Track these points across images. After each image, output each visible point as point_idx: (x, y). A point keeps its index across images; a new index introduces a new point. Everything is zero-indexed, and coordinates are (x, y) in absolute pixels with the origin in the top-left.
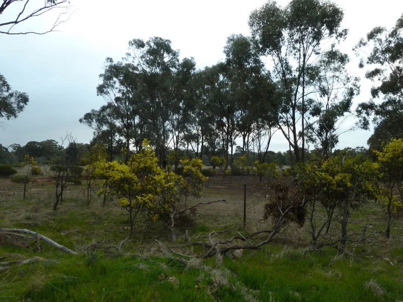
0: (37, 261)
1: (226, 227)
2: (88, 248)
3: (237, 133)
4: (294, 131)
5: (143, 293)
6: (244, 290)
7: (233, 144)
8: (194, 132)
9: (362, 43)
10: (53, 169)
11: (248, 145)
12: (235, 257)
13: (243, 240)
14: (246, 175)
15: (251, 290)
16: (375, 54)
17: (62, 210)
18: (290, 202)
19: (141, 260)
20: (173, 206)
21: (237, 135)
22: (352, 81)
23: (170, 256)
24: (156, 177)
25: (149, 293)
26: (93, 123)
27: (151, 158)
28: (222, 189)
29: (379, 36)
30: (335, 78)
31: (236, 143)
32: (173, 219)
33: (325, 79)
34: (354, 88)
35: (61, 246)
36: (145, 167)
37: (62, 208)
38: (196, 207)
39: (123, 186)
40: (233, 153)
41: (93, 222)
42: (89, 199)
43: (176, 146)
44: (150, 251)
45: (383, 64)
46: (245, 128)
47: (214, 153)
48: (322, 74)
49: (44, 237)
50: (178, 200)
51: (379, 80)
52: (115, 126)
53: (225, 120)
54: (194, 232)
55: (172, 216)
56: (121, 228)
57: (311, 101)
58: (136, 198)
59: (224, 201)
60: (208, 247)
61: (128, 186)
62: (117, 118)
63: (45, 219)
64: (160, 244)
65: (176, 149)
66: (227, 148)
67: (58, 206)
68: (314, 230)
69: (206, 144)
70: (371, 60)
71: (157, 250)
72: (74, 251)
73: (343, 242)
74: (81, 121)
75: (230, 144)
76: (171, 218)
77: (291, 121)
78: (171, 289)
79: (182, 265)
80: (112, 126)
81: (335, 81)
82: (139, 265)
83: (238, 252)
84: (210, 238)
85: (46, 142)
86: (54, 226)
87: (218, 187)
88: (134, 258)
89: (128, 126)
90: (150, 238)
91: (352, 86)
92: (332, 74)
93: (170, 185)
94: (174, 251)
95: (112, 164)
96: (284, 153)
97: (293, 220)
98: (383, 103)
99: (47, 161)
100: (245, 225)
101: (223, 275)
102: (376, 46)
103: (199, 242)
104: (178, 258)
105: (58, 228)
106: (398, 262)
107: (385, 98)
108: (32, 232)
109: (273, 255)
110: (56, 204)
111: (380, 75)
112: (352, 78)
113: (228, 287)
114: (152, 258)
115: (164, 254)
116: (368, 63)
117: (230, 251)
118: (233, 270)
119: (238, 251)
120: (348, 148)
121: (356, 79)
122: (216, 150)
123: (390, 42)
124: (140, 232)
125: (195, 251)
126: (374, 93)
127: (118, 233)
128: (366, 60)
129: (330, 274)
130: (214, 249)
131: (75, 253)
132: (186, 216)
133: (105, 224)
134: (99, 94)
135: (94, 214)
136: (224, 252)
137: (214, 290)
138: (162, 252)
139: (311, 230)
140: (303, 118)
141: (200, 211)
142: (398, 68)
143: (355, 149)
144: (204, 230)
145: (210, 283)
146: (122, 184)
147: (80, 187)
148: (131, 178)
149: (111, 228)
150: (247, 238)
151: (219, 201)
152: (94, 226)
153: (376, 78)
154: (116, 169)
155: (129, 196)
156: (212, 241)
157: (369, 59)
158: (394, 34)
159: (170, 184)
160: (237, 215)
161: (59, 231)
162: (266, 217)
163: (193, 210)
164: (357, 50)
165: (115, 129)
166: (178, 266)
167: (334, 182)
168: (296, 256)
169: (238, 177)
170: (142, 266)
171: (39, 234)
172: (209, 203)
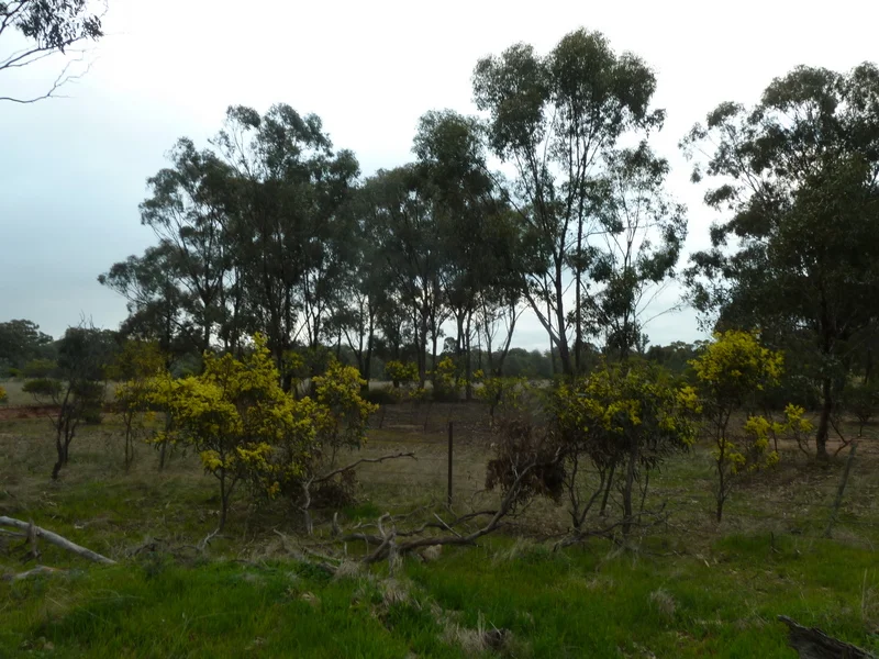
0: (44, 574)
1: (413, 507)
2: (138, 551)
3: (446, 311)
4: (559, 312)
5: (256, 619)
6: (436, 609)
7: (437, 334)
8: (354, 306)
9: (697, 134)
10: (30, 388)
11: (468, 336)
12: (426, 560)
13: (443, 528)
14: (463, 401)
15: (449, 612)
16: (723, 156)
17: (71, 478)
18: (533, 456)
19: (248, 568)
20: (307, 466)
21: (447, 316)
22: (672, 212)
23: (304, 559)
24: (276, 411)
25: (267, 618)
26: (129, 286)
27: (266, 370)
28: (411, 430)
29: (730, 120)
30: (642, 202)
31: (445, 332)
32: (307, 492)
33: (624, 204)
34: (675, 225)
35: (82, 549)
36: (253, 388)
37: (70, 474)
38: (355, 468)
39: (208, 427)
40: (438, 353)
41: (142, 504)
42: (130, 454)
43: (313, 337)
44: (264, 553)
45: (737, 177)
46: (462, 302)
47: (395, 353)
48: (616, 195)
49: (46, 532)
50: (319, 455)
51: (731, 207)
52: (177, 291)
53: (419, 282)
54: (350, 518)
55: (306, 486)
56: (200, 512)
57: (593, 251)
58: (236, 452)
59: (410, 455)
60: (375, 542)
61: (218, 427)
62: (183, 274)
63: (36, 498)
64: (284, 537)
65: (315, 344)
66: (425, 342)
67: (60, 472)
68: (576, 508)
69: (379, 333)
70: (717, 166)
71: (278, 551)
72: (108, 557)
73: (626, 527)
74: (102, 279)
75: (430, 334)
76: (303, 491)
77: (554, 290)
78: (306, 612)
79: (327, 574)
80: (170, 291)
81: (643, 208)
82: (245, 576)
83: (433, 551)
84: (380, 526)
85: (9, 324)
86: (57, 511)
87: (402, 426)
88: (232, 565)
89: (209, 294)
90: (262, 530)
91: (672, 223)
92: (636, 195)
93: (303, 425)
94: (310, 551)
95: (184, 382)
96: (547, 353)
97: (539, 491)
98: (739, 255)
99: (12, 369)
100: (450, 501)
101: (401, 588)
102: (725, 140)
103: (359, 534)
104: (318, 562)
105: (65, 515)
106: (720, 562)
107: (742, 244)
108: (19, 522)
109: (496, 554)
110: (57, 467)
111: (733, 198)
112: (671, 205)
113: (408, 604)
114: (269, 563)
115: (292, 556)
116: (709, 172)
117: (418, 548)
118: (421, 580)
119: (432, 549)
120: (679, 343)
121: (679, 209)
122: (401, 346)
123: (751, 132)
124: (242, 520)
125: (351, 551)
126: (718, 235)
127: (195, 522)
128: (705, 166)
129: (594, 584)
130: (388, 546)
131: (111, 561)
132: (334, 487)
133: (167, 506)
134: (146, 221)
135: (142, 487)
136: (406, 550)
137: (384, 612)
138: (287, 552)
139: (572, 509)
140: (579, 282)
141: (362, 476)
142: (766, 185)
143: (692, 346)
144: (371, 512)
145: (377, 600)
146: (207, 424)
147: (100, 428)
148: (225, 412)
149: (181, 513)
150: (451, 525)
151: (401, 455)
152: (144, 510)
153: (724, 204)
154: (195, 394)
155: (221, 446)
156: (383, 532)
157: (712, 165)
158: (756, 117)
159: (304, 421)
160: (436, 484)
161: (69, 521)
162: (490, 486)
163: (349, 474)
164: (688, 146)
165: (177, 298)
166: (319, 575)
167: (607, 417)
168: (538, 555)
169: (446, 405)
170: (251, 577)
171: (34, 527)
172: (380, 460)
